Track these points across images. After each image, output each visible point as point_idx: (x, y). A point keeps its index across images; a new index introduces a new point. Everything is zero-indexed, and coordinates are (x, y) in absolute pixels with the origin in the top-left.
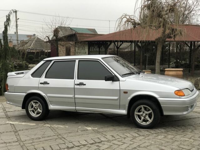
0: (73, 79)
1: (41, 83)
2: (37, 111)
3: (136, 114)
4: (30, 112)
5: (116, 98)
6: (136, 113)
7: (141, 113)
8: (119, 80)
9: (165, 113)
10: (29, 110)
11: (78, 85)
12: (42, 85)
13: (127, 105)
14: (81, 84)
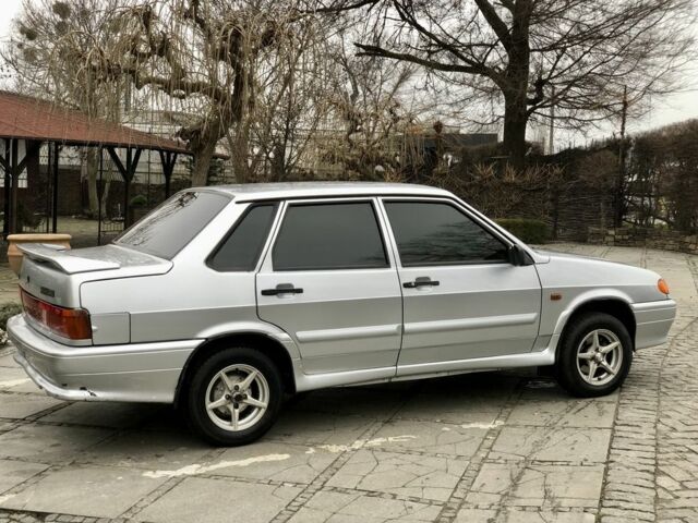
0: (388, 267)
1: (266, 293)
3: (580, 359)
5: (531, 316)
6: (578, 355)
8: (531, 262)
14: (422, 282)
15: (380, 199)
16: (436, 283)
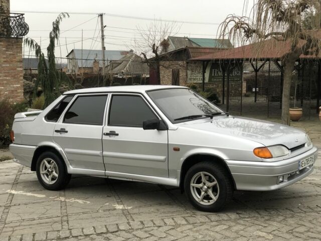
0: (102, 125)
1: (57, 131)
2: (51, 176)
3: (193, 187)
4: (42, 176)
5: (162, 158)
6: (192, 184)
7: (201, 185)
8: (167, 129)
9: (239, 187)
10: (41, 172)
11: (107, 134)
12: (58, 135)
13: (179, 171)
14: (112, 133)
15: (111, 94)
16: (117, 135)
